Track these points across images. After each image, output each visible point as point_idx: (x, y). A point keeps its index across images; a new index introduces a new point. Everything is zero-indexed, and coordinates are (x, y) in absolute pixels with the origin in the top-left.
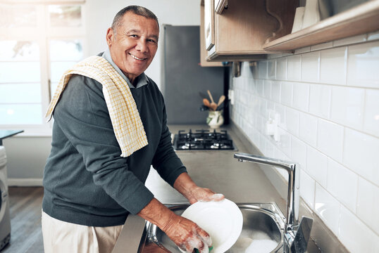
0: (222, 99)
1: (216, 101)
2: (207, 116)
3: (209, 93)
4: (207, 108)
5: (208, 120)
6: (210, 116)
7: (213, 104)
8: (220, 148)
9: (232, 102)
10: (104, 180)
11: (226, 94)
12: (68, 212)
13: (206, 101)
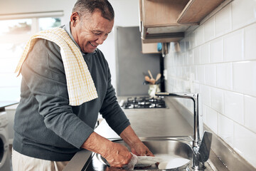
0: (159, 76)
1: (155, 77)
2: (148, 88)
3: (149, 72)
4: (148, 83)
5: (149, 91)
6: (151, 89)
7: (152, 79)
8: (155, 107)
9: (166, 78)
10: (51, 123)
11: (162, 73)
12: (35, 150)
13: (147, 78)
